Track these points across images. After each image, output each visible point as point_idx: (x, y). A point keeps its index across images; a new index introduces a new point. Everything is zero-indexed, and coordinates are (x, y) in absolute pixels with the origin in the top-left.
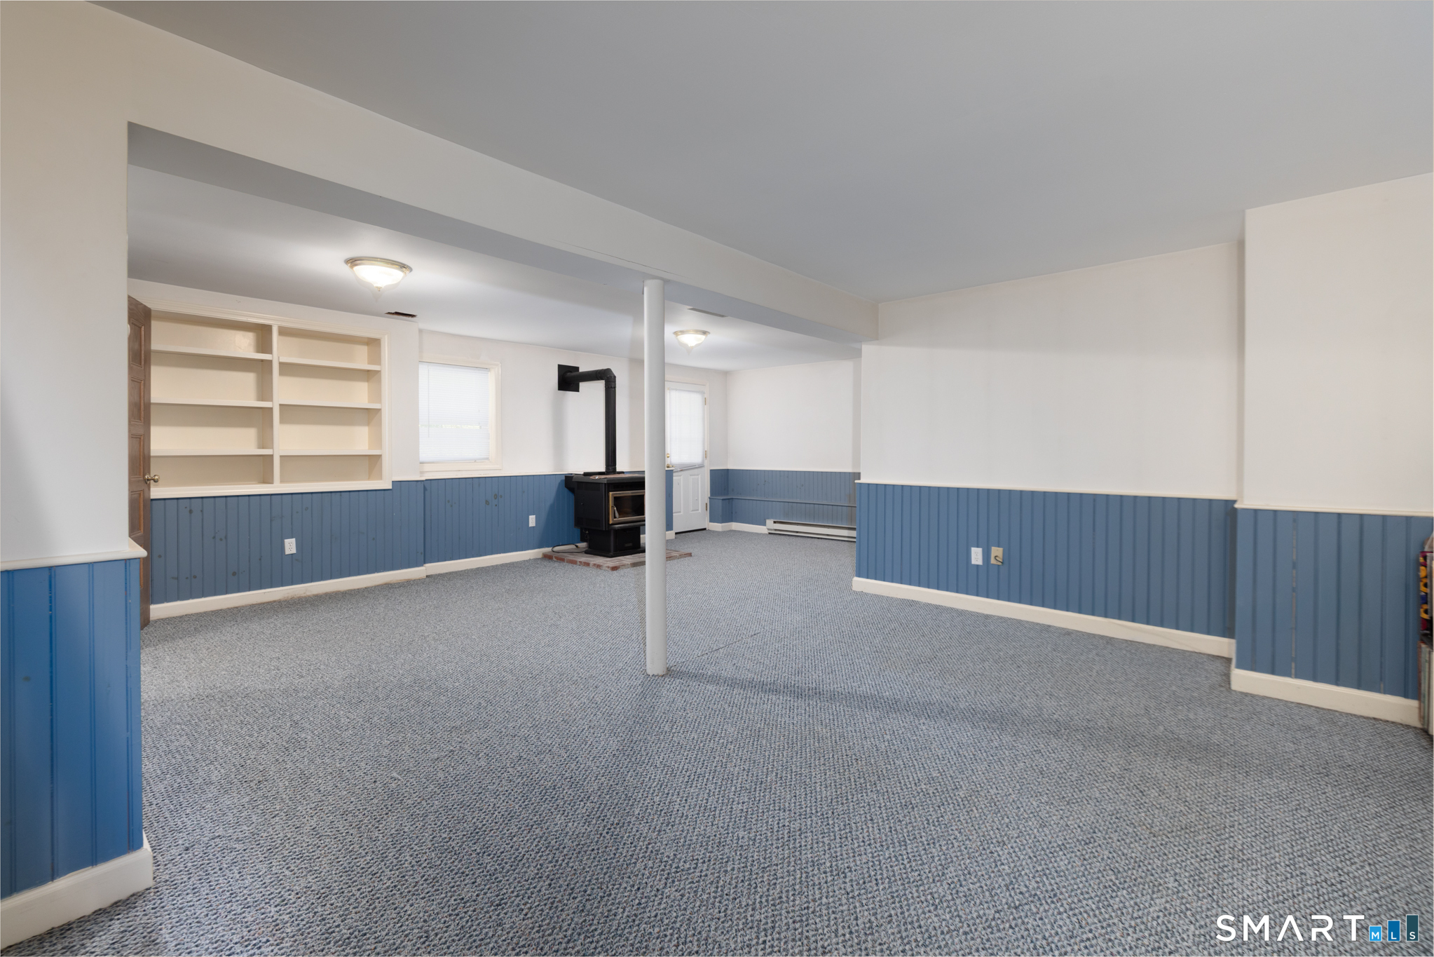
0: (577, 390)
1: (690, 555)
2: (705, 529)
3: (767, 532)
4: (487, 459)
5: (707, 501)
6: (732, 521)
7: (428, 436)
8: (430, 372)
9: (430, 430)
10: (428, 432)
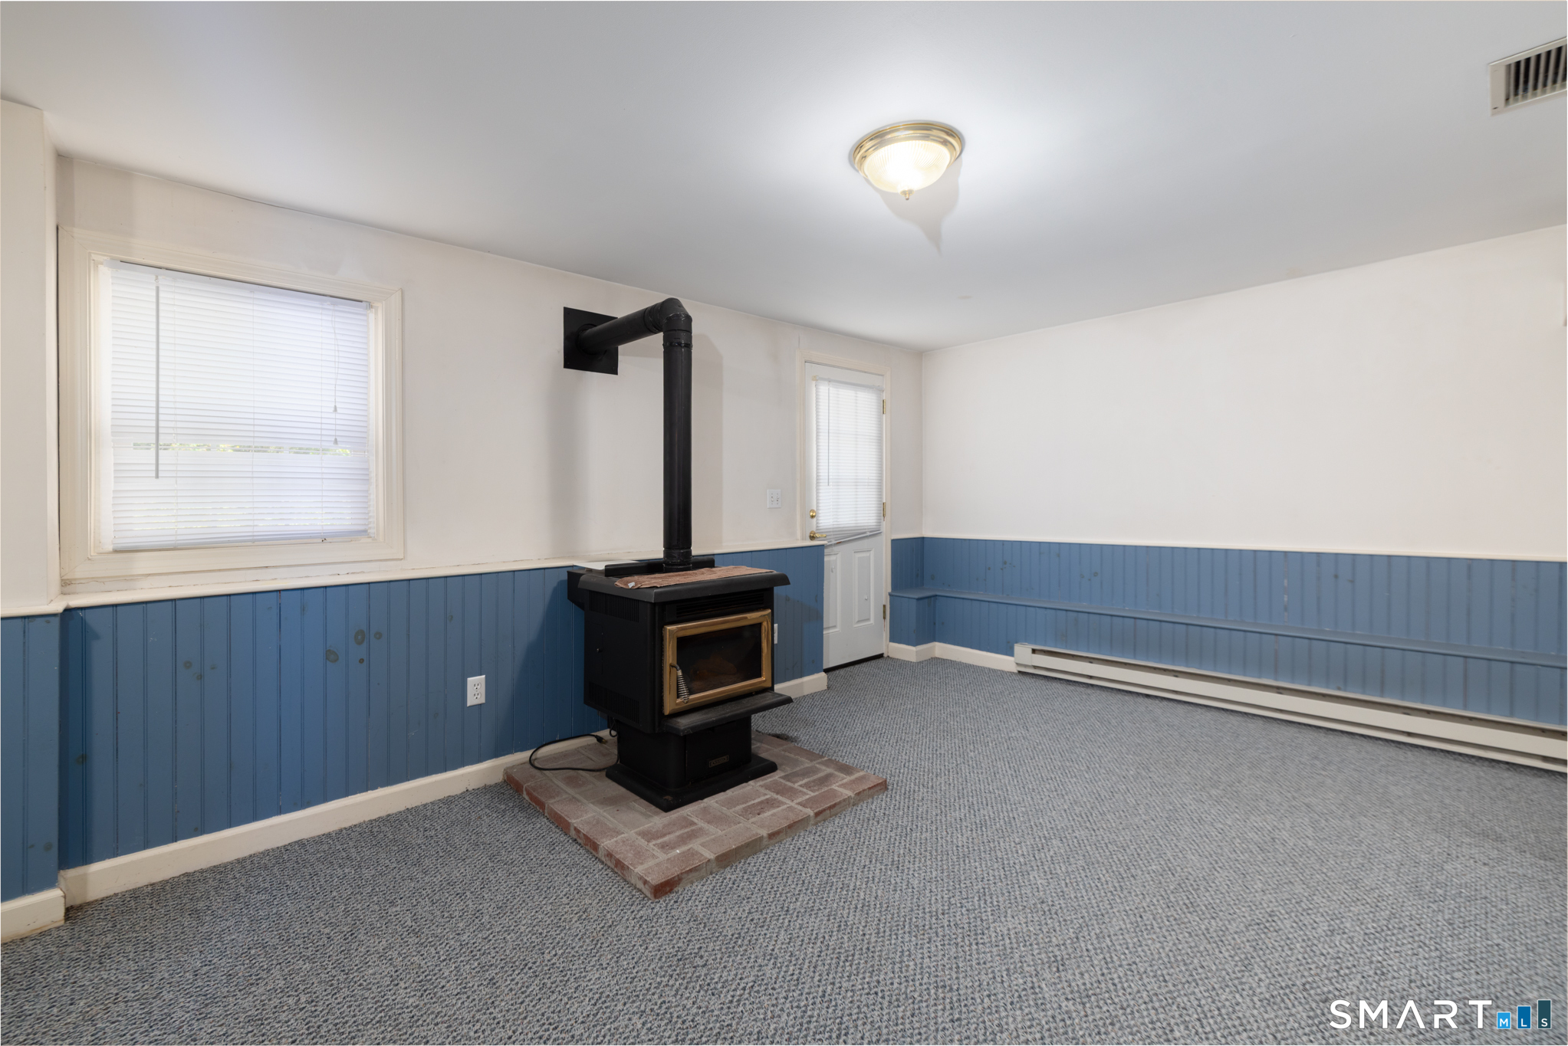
0: (612, 368)
1: (883, 786)
2: (880, 656)
3: (1015, 669)
4: (364, 532)
5: (886, 600)
6: (934, 640)
7: (154, 475)
8: (161, 295)
9: (160, 458)
10: (154, 462)
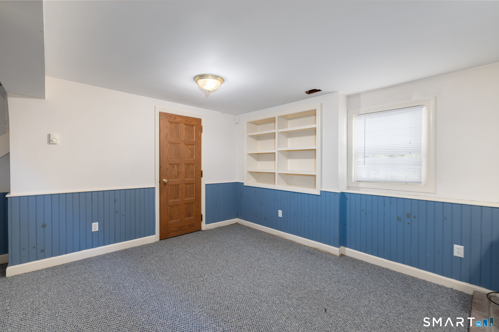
7: (364, 164)
8: (366, 120)
9: (365, 160)
10: (364, 161)
